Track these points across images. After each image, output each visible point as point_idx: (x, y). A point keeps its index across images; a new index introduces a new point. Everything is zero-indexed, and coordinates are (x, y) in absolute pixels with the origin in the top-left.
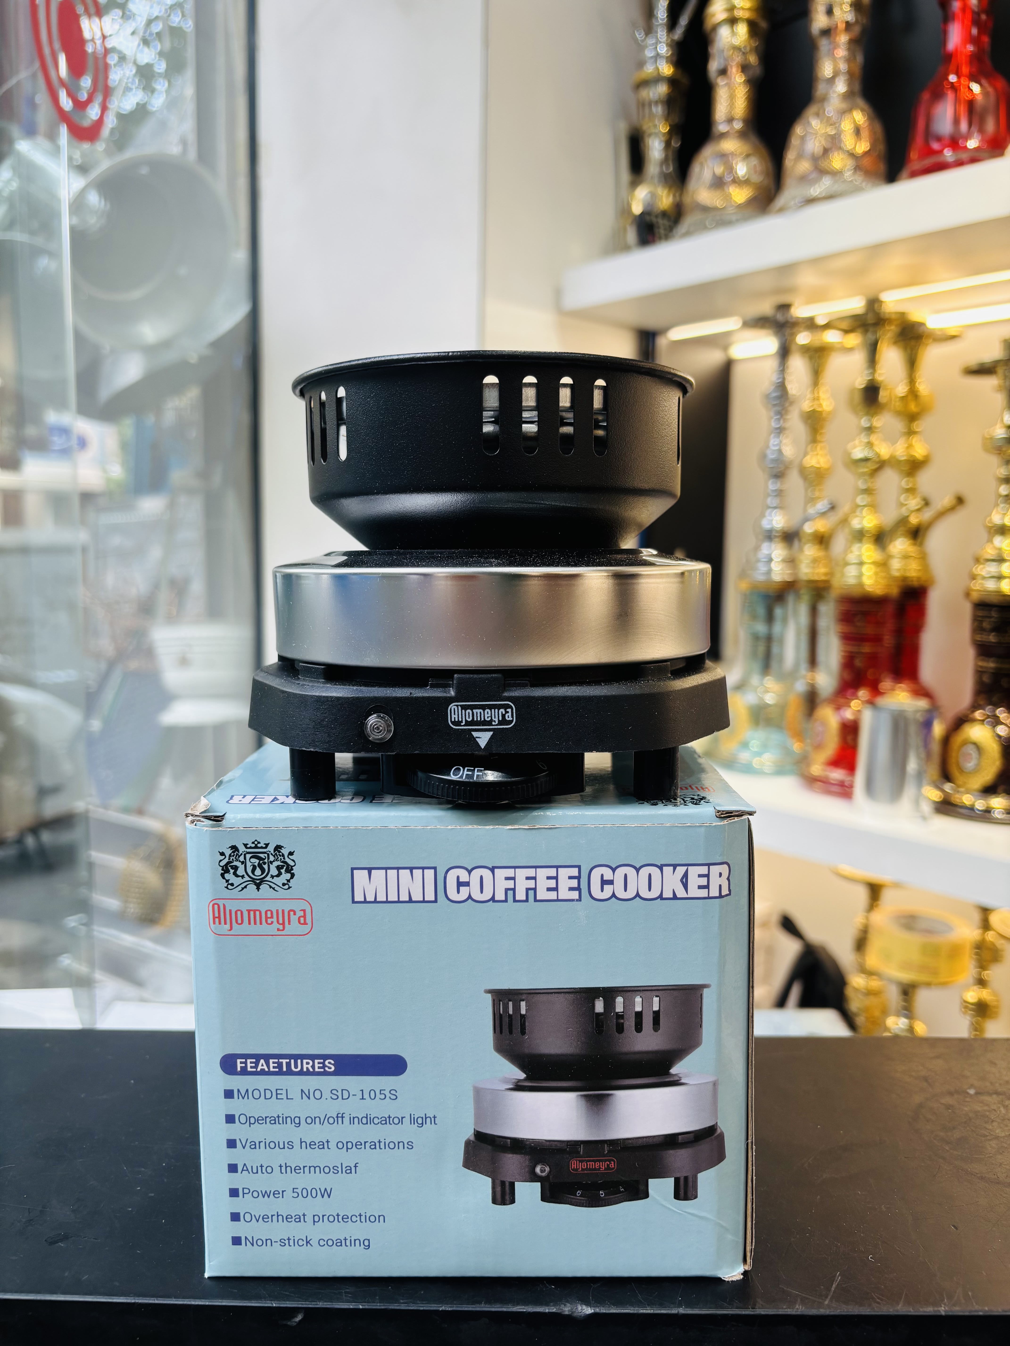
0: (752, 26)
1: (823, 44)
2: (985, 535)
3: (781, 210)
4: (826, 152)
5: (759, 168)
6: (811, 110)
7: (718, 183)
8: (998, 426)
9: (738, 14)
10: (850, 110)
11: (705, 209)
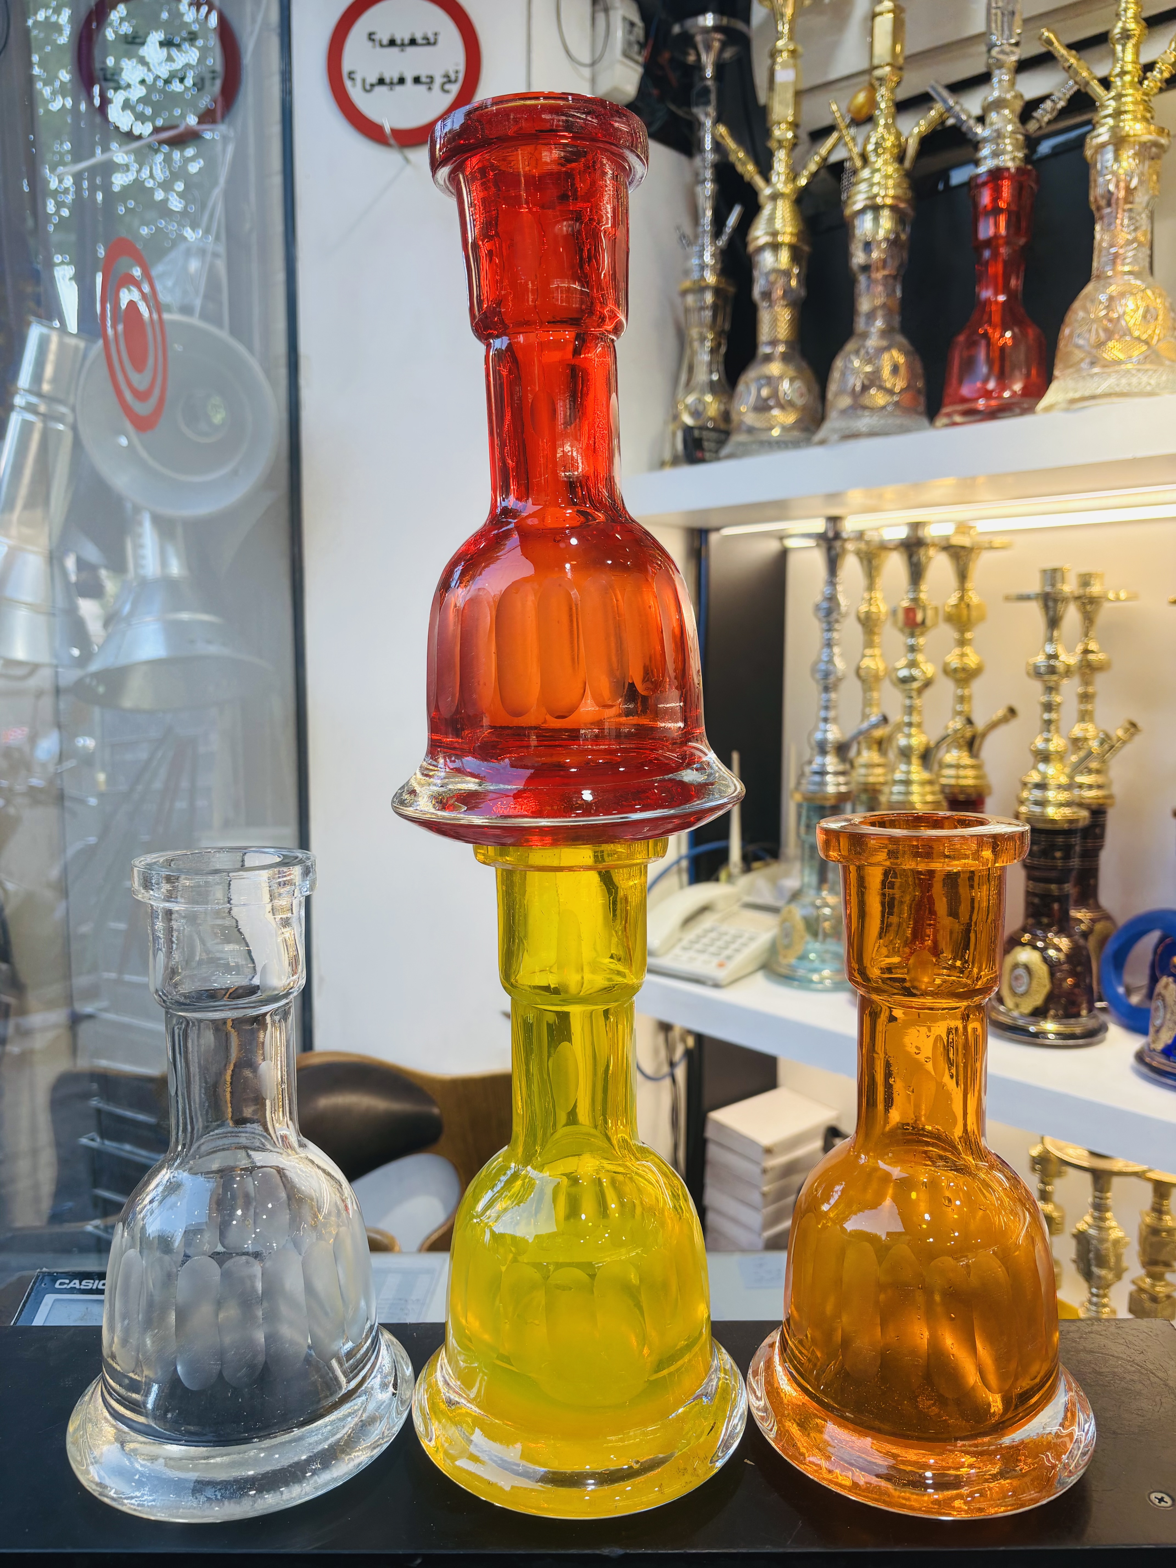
0: (795, 250)
1: (862, 279)
2: (1031, 759)
3: (822, 442)
4: (865, 388)
5: (804, 390)
6: (850, 346)
7: (762, 407)
8: (1041, 653)
9: (780, 239)
10: (888, 348)
11: (751, 430)
